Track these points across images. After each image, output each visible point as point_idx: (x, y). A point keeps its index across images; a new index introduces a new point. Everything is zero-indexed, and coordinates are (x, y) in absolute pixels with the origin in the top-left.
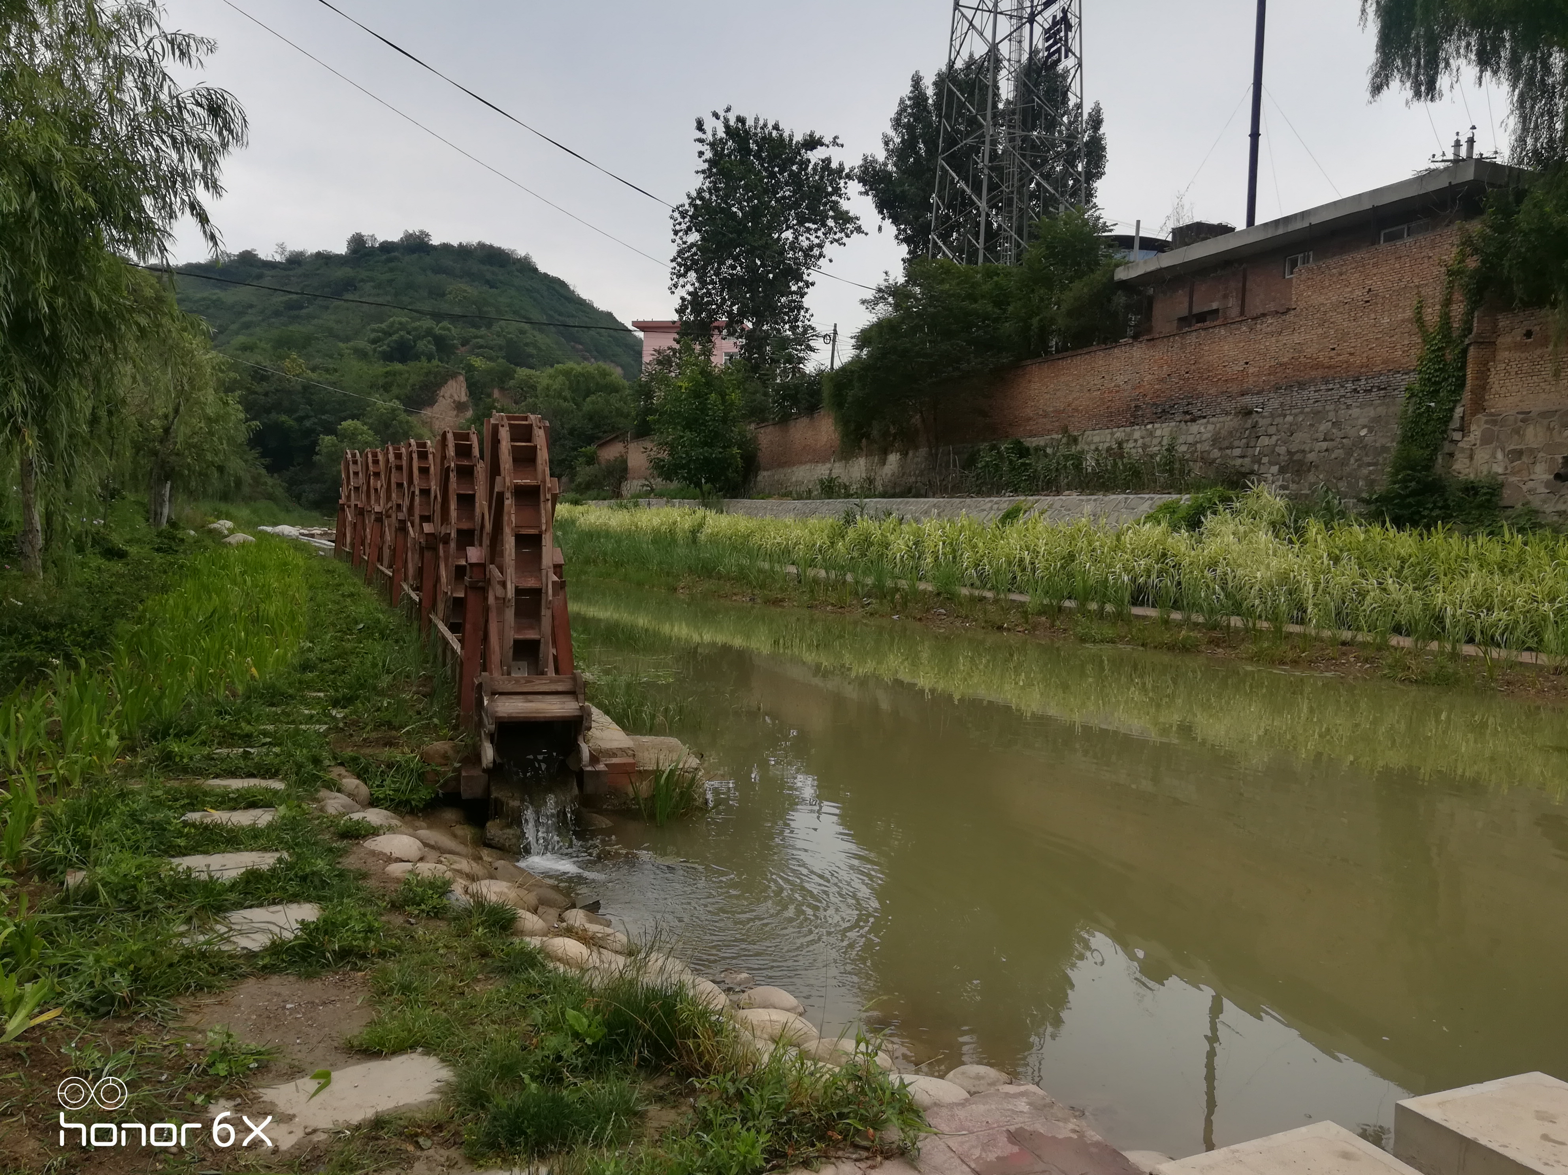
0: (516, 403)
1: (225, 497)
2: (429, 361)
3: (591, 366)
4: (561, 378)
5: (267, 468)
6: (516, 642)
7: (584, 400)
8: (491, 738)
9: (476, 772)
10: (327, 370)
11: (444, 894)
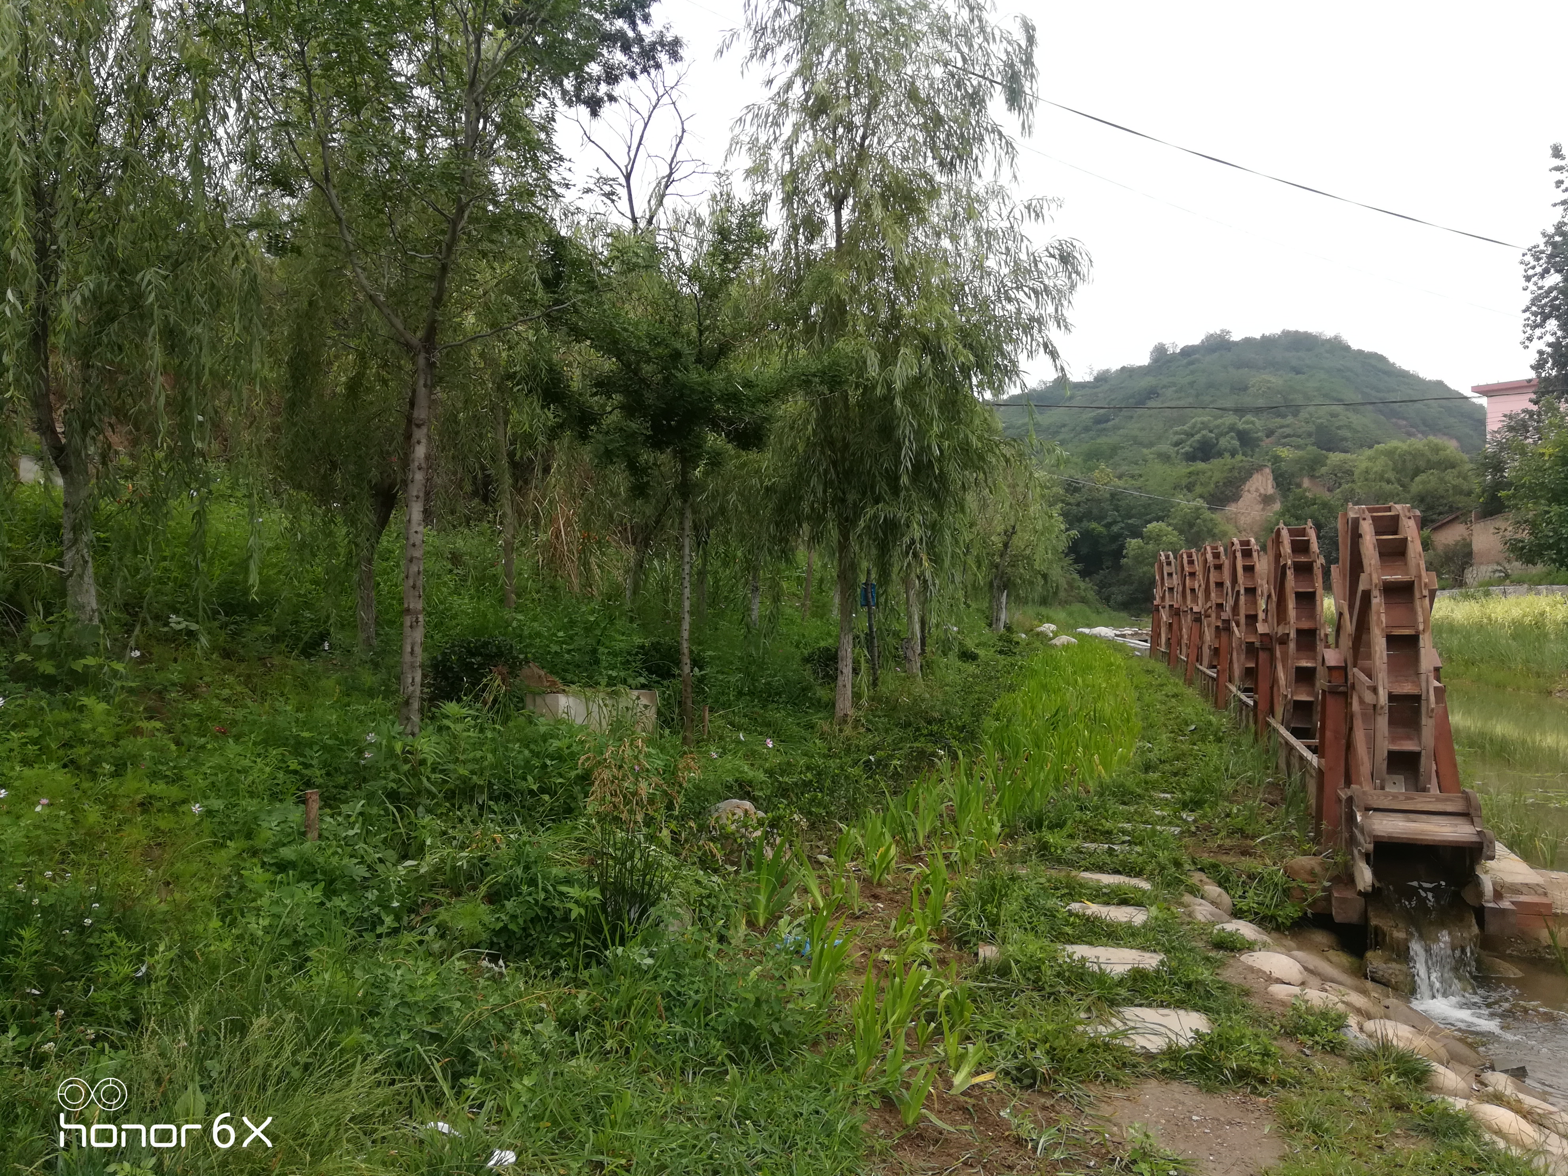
0: (1330, 490)
1: (1044, 601)
2: (1233, 456)
3: (1418, 443)
4: (1383, 459)
5: (1079, 572)
6: (1390, 753)
7: (1412, 480)
8: (1367, 857)
9: (1350, 894)
10: (1133, 477)
11: (1338, 1029)
